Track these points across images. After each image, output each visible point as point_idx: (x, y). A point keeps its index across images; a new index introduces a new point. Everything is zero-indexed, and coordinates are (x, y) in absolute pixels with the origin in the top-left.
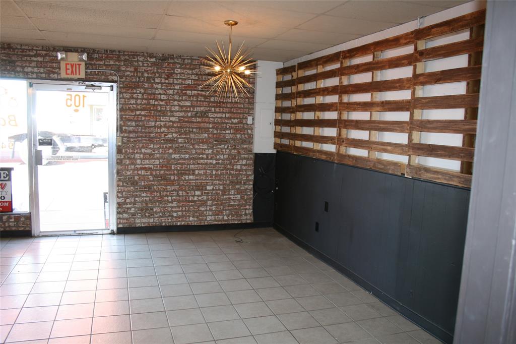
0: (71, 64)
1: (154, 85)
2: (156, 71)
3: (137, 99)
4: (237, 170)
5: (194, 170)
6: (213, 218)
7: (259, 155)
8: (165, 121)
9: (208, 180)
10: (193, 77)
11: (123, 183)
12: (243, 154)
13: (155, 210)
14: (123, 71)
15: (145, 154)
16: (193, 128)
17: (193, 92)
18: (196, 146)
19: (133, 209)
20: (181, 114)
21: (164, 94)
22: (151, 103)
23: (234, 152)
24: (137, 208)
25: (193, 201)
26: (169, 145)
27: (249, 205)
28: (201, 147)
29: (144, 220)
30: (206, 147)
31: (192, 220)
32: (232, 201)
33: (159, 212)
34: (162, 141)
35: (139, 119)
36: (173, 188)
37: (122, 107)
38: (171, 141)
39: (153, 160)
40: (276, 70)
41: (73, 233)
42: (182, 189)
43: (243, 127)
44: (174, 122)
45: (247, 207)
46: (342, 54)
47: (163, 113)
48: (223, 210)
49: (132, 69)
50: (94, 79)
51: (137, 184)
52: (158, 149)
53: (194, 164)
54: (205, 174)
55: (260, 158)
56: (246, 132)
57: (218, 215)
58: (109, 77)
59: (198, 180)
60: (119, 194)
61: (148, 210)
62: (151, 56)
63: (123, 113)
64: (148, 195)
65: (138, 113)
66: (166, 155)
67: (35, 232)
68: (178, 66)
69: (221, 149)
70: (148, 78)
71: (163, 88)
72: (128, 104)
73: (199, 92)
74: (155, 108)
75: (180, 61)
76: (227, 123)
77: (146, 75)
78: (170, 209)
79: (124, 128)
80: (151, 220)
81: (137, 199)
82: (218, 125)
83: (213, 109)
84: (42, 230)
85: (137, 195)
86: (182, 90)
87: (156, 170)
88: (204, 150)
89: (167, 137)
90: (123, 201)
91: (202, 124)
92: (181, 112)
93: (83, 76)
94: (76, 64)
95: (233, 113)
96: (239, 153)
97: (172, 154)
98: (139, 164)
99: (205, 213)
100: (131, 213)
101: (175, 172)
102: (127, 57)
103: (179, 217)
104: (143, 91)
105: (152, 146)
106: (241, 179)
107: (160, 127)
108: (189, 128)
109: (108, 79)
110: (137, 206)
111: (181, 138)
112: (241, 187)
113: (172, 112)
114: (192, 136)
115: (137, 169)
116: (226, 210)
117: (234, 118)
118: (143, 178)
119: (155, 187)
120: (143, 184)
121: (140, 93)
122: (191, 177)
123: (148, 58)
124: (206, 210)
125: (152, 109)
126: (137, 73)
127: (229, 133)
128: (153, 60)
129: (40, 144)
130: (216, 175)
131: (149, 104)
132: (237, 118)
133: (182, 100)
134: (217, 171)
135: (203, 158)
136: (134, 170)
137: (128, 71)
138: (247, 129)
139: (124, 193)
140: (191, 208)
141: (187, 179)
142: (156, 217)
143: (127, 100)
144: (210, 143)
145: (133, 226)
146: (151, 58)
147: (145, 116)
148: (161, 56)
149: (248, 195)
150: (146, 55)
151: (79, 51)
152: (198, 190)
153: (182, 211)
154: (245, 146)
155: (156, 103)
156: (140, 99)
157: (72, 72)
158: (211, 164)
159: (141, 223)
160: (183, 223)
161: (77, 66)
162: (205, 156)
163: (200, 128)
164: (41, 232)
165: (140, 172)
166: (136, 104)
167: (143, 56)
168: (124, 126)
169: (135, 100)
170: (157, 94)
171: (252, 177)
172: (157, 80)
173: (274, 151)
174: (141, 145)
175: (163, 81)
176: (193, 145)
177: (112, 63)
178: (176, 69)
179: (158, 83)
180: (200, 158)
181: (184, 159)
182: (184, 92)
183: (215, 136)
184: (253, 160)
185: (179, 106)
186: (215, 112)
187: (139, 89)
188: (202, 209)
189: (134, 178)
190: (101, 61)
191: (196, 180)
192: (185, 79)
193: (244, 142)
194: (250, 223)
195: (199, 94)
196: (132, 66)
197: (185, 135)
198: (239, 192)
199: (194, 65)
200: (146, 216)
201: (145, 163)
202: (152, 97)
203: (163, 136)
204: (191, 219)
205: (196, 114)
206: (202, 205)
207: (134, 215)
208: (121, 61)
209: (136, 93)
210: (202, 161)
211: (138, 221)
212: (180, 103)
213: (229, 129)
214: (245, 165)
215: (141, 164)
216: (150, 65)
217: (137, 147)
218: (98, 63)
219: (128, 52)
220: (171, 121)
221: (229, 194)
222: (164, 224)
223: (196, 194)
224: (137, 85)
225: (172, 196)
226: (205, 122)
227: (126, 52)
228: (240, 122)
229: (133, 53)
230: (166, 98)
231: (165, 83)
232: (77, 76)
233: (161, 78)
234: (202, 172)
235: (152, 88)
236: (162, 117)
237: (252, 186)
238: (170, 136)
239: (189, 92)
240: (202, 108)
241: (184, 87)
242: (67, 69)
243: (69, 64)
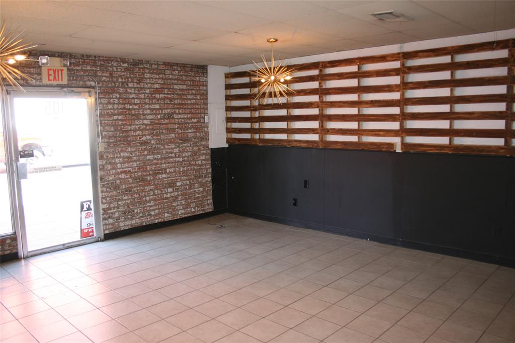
0: (53, 70)
1: (129, 90)
2: (128, 76)
3: (114, 104)
4: (199, 165)
5: (165, 169)
6: (183, 211)
7: (214, 150)
8: (140, 125)
9: (177, 177)
10: (160, 81)
11: (106, 189)
12: (203, 150)
13: (136, 211)
14: (99, 76)
15: (124, 158)
16: (162, 129)
17: (161, 95)
18: (166, 147)
19: (117, 213)
20: (153, 117)
21: (137, 98)
22: (127, 108)
23: (195, 149)
24: (120, 211)
25: (167, 198)
26: (144, 147)
27: (210, 196)
28: (170, 147)
29: (127, 223)
30: (173, 147)
31: (167, 217)
32: (196, 194)
33: (140, 213)
34: (138, 144)
35: (117, 124)
36: (150, 188)
37: (101, 113)
38: (146, 143)
39: (132, 163)
40: (225, 74)
41: (62, 247)
42: (157, 188)
43: (201, 126)
44: (146, 125)
45: (209, 198)
46: (321, 64)
47: (137, 116)
48: (191, 203)
49: (108, 74)
50: (73, 85)
51: (119, 187)
52: (135, 151)
53: (165, 163)
54: (175, 172)
55: (216, 153)
56: (203, 130)
57: (187, 208)
58: (87, 83)
59: (169, 178)
60: (103, 200)
61: (129, 212)
62: (124, 61)
63: (102, 119)
64: (129, 197)
65: (115, 117)
66: (142, 157)
67: (21, 254)
68: (147, 71)
69: (186, 147)
70: (123, 83)
71: (136, 92)
72: (106, 109)
73: (166, 95)
74: (130, 112)
75: (148, 66)
76: (188, 123)
77: (120, 80)
78: (148, 208)
79: (104, 133)
80: (133, 222)
81: (120, 203)
82: (183, 125)
83: (177, 110)
84: (30, 249)
85: (119, 199)
86: (152, 94)
87: (135, 172)
88: (173, 149)
89: (142, 139)
90: (108, 206)
91: (170, 125)
92: (152, 115)
93: (65, 82)
94: (58, 70)
95: (193, 113)
96: (199, 149)
97: (147, 155)
98: (120, 169)
99: (177, 207)
100: (116, 217)
101: (151, 172)
102: (102, 62)
103: (156, 215)
104: (118, 96)
105: (129, 149)
106: (202, 173)
107: (135, 131)
108: (160, 129)
109: (86, 84)
110: (120, 210)
111: (154, 139)
112: (202, 180)
113: (144, 115)
114: (162, 137)
115: (118, 173)
116: (193, 203)
117: (194, 118)
118: (124, 181)
119: (135, 189)
120: (124, 187)
121: (116, 98)
122: (164, 176)
123: (122, 64)
124: (178, 205)
125: (127, 113)
126: (112, 78)
127: (190, 132)
128: (126, 65)
129: (22, 157)
130: (183, 172)
131: (124, 108)
132: (196, 118)
133: (152, 103)
134: (183, 167)
135: (172, 157)
136: (115, 174)
137: (104, 76)
138: (204, 128)
139: (108, 199)
140: (166, 204)
141: (161, 177)
142: (137, 218)
143: (105, 106)
144: (177, 143)
145: (118, 230)
146: (124, 63)
147: (121, 120)
148: (132, 61)
149: (208, 187)
150: (119, 60)
151: (57, 55)
152: (170, 187)
153: (159, 209)
154: (203, 143)
155: (131, 107)
156: (116, 104)
157: (55, 78)
158: (178, 162)
159: (125, 226)
160: (160, 220)
161: (60, 72)
162: (173, 155)
163: (168, 129)
164: (29, 252)
165: (120, 176)
166: (113, 109)
167: (116, 61)
168: (104, 131)
169: (112, 105)
170: (131, 98)
171: (210, 171)
172: (130, 85)
173: (227, 145)
174: (120, 149)
175: (136, 85)
176: (163, 145)
177: (89, 68)
178: (145, 74)
179: (131, 88)
180: (169, 157)
181: (157, 159)
182: (153, 95)
183: (180, 135)
184: (210, 154)
185: (150, 109)
186: (179, 114)
187: (115, 94)
188: (174, 204)
189: (116, 182)
190: (79, 66)
191: (167, 178)
192: (154, 83)
193: (202, 139)
194: (211, 212)
195: (165, 97)
196: (107, 71)
197: (157, 136)
198: (202, 185)
199: (160, 69)
200: (128, 218)
201: (125, 166)
202: (127, 102)
203: (138, 139)
204: (166, 215)
205: (164, 117)
206: (174, 201)
207: (118, 219)
208: (97, 66)
209: (112, 98)
210: (171, 159)
211: (122, 224)
212: (150, 106)
213: (190, 128)
214: (204, 160)
215: (121, 168)
216: (123, 70)
217: (117, 151)
218: (76, 68)
219: (103, 57)
220: (144, 124)
221: (194, 188)
222: (144, 224)
223: (169, 191)
224: (113, 91)
225: (149, 196)
226: (172, 123)
227: (101, 57)
228: (199, 122)
229: (107, 59)
230: (138, 102)
231: (137, 88)
232: (60, 82)
233: (134, 83)
234: (172, 170)
235: (126, 92)
236: (136, 121)
237: (210, 178)
238: (144, 138)
239: (157, 96)
240: (169, 110)
241: (154, 91)
242: (49, 75)
243: (51, 69)
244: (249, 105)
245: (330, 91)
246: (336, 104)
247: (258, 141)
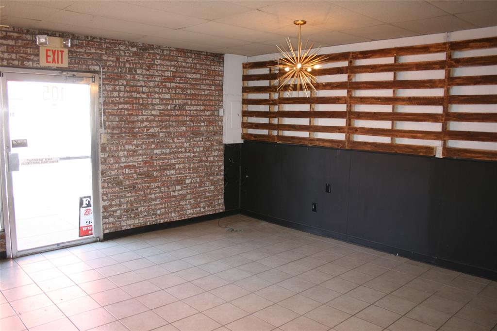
0: (52, 50)
1: (136, 77)
2: (137, 61)
3: (120, 91)
4: (211, 162)
5: (174, 165)
6: (192, 211)
7: (228, 146)
8: (147, 115)
9: (186, 173)
10: (172, 69)
11: (108, 184)
12: (216, 146)
13: (139, 210)
14: (105, 60)
15: (129, 151)
16: (172, 122)
17: (172, 84)
18: (176, 140)
19: (119, 212)
20: (162, 107)
21: (145, 86)
22: (134, 96)
23: (208, 144)
24: (122, 209)
25: (174, 196)
26: (151, 140)
27: (221, 195)
28: (180, 141)
29: (130, 222)
30: (184, 141)
31: (174, 216)
32: (207, 193)
33: (144, 212)
34: (145, 137)
35: (122, 113)
36: (156, 185)
37: (105, 101)
38: (153, 136)
39: (137, 157)
40: (243, 64)
41: (56, 247)
42: (164, 185)
43: (215, 119)
44: (155, 116)
45: (220, 197)
46: (351, 55)
47: (145, 106)
48: (200, 202)
49: (114, 59)
50: (75, 69)
51: (122, 183)
52: (141, 144)
53: (174, 158)
54: (184, 168)
55: (230, 150)
56: (217, 124)
57: (196, 207)
58: (90, 67)
59: (178, 174)
60: (103, 196)
61: (133, 210)
62: (132, 45)
63: (106, 107)
64: (133, 194)
65: (121, 106)
66: (149, 151)
67: (9, 253)
68: (158, 57)
69: (198, 141)
70: (130, 69)
71: (145, 79)
72: (111, 97)
73: (177, 84)
74: (137, 101)
75: (159, 52)
76: (201, 116)
77: (128, 65)
78: (153, 207)
79: (107, 123)
80: (137, 221)
81: (122, 200)
82: (195, 118)
83: (189, 101)
84: (19, 249)
85: (122, 196)
86: (162, 83)
87: (140, 167)
88: (183, 143)
89: (149, 131)
90: (109, 203)
91: (180, 117)
92: (161, 105)
93: (65, 64)
94: (58, 51)
95: (206, 105)
96: (212, 144)
97: (154, 149)
98: (123, 163)
99: (185, 207)
100: (117, 216)
101: (158, 168)
102: (108, 45)
103: (162, 214)
104: (125, 83)
105: (135, 142)
106: (214, 170)
107: (142, 122)
108: (169, 121)
109: (89, 69)
110: (122, 207)
111: (162, 132)
112: (214, 178)
113: (153, 105)
114: (172, 129)
115: (122, 168)
116: (202, 202)
117: (207, 111)
118: (128, 177)
119: (139, 185)
120: (127, 183)
121: (122, 85)
122: (172, 172)
123: (130, 47)
124: (186, 204)
125: (134, 102)
126: (119, 63)
127: (203, 126)
128: (135, 49)
129: (14, 146)
130: (194, 168)
131: (131, 97)
132: (210, 111)
133: (162, 93)
134: (194, 163)
135: (181, 152)
136: (118, 169)
137: (110, 61)
138: (218, 121)
139: (109, 195)
140: (173, 203)
141: (168, 174)
142: (141, 218)
143: (109, 93)
144: (188, 136)
145: (119, 230)
146: (132, 47)
147: (128, 110)
148: (142, 45)
149: (220, 185)
150: (127, 43)
151: (57, 35)
152: (179, 184)
153: (165, 208)
154: (216, 138)
155: (138, 96)
156: (123, 91)
157: (54, 59)
158: (189, 157)
159: (127, 226)
160: (166, 220)
161: (60, 53)
162: (183, 150)
163: (178, 122)
164: (19, 252)
165: (124, 171)
166: (119, 97)
167: (125, 44)
168: (107, 121)
169: (117, 93)
170: (138, 86)
171: (223, 168)
172: (139, 71)
173: (242, 141)
174: (124, 142)
175: (145, 72)
176: (173, 139)
177: (93, 51)
178: (156, 60)
179: (139, 75)
180: (179, 152)
181: (165, 154)
182: (164, 84)
183: (192, 128)
184: (223, 150)
185: (160, 98)
186: (192, 105)
187: (121, 81)
188: (182, 203)
189: (119, 177)
190: (82, 48)
191: (176, 174)
192: (165, 71)
193: (215, 133)
194: (222, 213)
195: (177, 86)
196: (114, 55)
197: (166, 129)
198: (213, 183)
199: (172, 56)
200: (131, 217)
201: (129, 161)
202: (134, 90)
203: (145, 131)
204: (173, 214)
205: (174, 107)
206: (182, 200)
207: (119, 218)
208: (103, 49)
209: (118, 85)
210: (181, 155)
211: (123, 224)
212: (160, 95)
213: (203, 121)
214: (217, 156)
215: (126, 162)
216: (131, 55)
217: (121, 144)
218: (78, 50)
219: (109, 39)
220: (152, 115)
221: (205, 186)
222: (148, 224)
223: (177, 189)
224: (119, 77)
225: (155, 194)
226: (183, 115)
227: (108, 39)
228: (212, 115)
229: (114, 41)
230: (147, 91)
231: (147, 75)
232: (60, 65)
233: (142, 69)
234: (181, 166)
235: (134, 79)
236: (144, 111)
237: (223, 176)
238: (152, 131)
239: (168, 84)
240: (180, 101)
241: (164, 79)
242: (47, 56)
243: (50, 50)
244: (268, 98)
245: (361, 85)
246: (367, 100)
247: (276, 138)
